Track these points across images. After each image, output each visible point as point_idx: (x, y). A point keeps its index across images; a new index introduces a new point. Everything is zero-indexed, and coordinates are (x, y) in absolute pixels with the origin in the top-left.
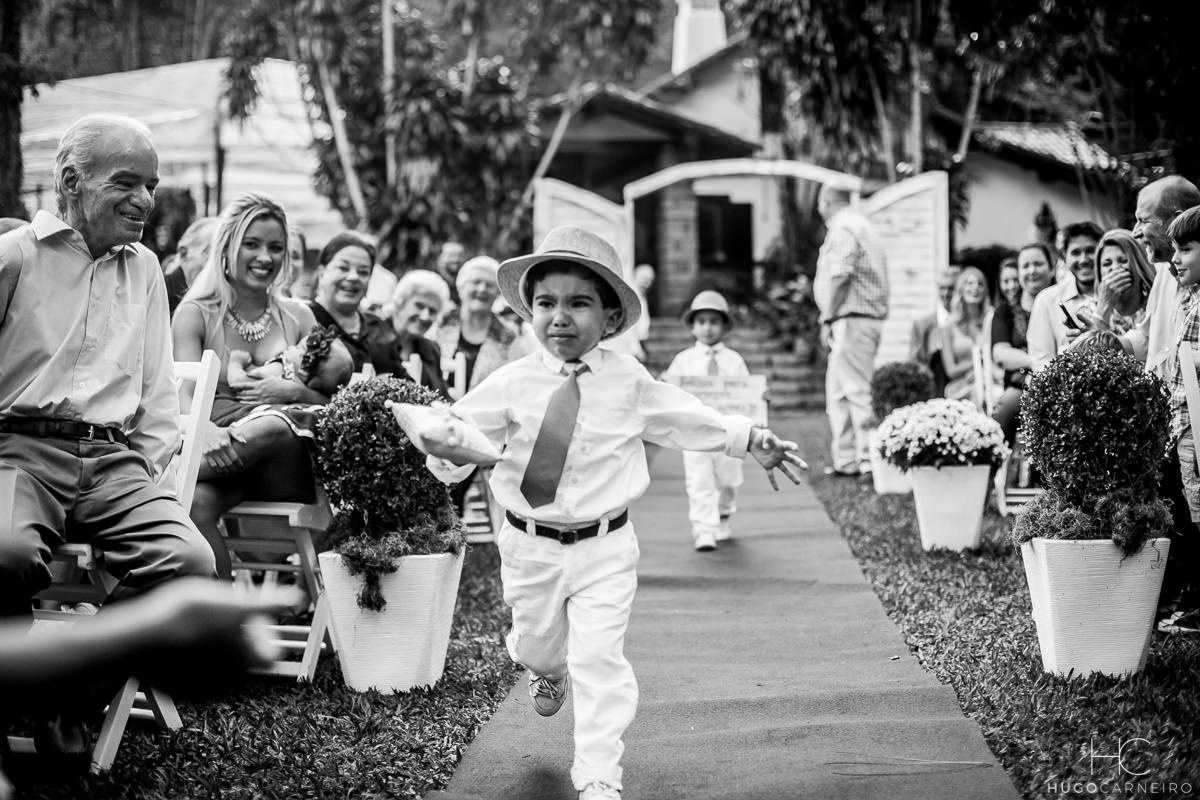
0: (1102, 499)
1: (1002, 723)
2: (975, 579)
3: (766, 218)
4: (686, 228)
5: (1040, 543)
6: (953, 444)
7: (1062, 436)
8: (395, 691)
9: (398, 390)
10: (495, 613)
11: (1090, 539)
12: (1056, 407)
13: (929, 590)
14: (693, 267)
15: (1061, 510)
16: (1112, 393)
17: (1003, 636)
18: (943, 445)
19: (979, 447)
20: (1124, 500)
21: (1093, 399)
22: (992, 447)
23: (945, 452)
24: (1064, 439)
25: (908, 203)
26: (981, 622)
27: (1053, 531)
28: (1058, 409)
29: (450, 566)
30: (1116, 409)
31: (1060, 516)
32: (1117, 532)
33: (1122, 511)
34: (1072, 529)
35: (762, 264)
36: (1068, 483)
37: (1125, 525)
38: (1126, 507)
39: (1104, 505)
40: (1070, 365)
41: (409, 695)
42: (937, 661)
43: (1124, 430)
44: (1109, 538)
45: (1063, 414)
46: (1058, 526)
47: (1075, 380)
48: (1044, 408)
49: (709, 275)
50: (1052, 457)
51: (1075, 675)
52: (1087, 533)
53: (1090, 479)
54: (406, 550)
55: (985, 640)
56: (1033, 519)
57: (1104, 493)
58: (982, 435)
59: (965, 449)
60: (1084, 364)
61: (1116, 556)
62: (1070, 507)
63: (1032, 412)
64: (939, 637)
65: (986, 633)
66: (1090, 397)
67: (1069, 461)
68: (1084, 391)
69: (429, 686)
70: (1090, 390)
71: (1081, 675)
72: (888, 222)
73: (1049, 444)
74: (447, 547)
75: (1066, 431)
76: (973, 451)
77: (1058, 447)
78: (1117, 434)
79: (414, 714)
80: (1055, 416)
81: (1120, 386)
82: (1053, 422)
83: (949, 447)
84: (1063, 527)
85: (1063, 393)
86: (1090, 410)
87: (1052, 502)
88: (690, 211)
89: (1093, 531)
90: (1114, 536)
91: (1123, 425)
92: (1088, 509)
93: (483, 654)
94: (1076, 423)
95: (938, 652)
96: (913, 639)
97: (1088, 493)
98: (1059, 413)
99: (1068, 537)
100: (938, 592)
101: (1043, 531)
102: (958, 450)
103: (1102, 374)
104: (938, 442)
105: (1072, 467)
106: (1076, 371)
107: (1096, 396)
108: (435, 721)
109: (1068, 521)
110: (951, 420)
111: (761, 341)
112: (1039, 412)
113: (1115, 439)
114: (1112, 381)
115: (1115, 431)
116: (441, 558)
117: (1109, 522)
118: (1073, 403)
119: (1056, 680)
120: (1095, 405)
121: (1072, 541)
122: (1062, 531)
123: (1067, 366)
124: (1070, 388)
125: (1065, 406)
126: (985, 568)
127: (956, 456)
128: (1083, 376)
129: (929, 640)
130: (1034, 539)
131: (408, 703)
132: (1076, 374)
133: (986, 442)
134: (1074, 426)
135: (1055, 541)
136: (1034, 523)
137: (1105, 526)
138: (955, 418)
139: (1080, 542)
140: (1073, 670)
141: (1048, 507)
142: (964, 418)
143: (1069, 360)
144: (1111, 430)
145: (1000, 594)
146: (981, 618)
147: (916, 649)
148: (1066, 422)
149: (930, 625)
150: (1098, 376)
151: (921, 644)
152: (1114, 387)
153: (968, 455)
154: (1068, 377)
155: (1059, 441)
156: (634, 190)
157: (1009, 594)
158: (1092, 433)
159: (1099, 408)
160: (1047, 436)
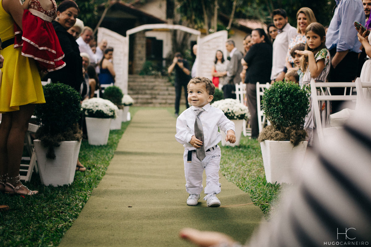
0: (287, 128)
1: (257, 198)
2: (239, 155)
3: (167, 45)
4: (142, 47)
5: (267, 142)
6: (233, 113)
7: (275, 108)
8: (58, 186)
9: (61, 87)
10: (88, 162)
11: (283, 140)
12: (274, 99)
13: (226, 158)
14: (144, 59)
15: (274, 131)
16: (292, 95)
17: (251, 172)
18: (230, 113)
19: (241, 114)
20: (294, 129)
21: (285, 97)
22: (245, 114)
23: (230, 115)
24: (276, 109)
25: (215, 40)
26: (244, 168)
27: (271, 138)
28: (274, 100)
29: (77, 145)
30: (293, 100)
31: (274, 133)
32: (292, 139)
33: (293, 132)
34: (278, 138)
35: (166, 59)
36: (277, 123)
37: (294, 136)
38: (295, 131)
39: (288, 130)
40: (279, 86)
41: (63, 187)
42: (232, 179)
43: (295, 107)
44: (289, 140)
45: (276, 101)
46: (273, 136)
47: (280, 90)
48: (270, 99)
49: (149, 62)
50: (272, 114)
51: (277, 184)
52: (282, 138)
53: (284, 122)
54: (63, 139)
55: (246, 173)
56: (265, 134)
57: (288, 126)
58: (242, 110)
59: (236, 114)
60: (283, 85)
61: (291, 146)
62: (277, 130)
63: (266, 100)
64: (231, 172)
65: (245, 171)
66: (285, 96)
67: (278, 116)
68: (283, 94)
69: (69, 184)
70: (284, 94)
71: (279, 184)
72: (209, 46)
73: (271, 110)
74: (76, 139)
75: (277, 107)
76: (239, 115)
77: (274, 111)
78: (293, 108)
79: (66, 193)
80: (273, 102)
81: (294, 93)
82: (273, 103)
83: (231, 114)
84: (275, 137)
85: (276, 94)
86: (285, 100)
87: (271, 129)
88: (144, 42)
89: (284, 138)
90: (291, 140)
91: (295, 105)
92: (283, 131)
93: (86, 174)
94: (280, 104)
95: (232, 177)
96: (223, 172)
97: (283, 126)
98: (275, 101)
99: (276, 140)
100: (229, 159)
101: (268, 138)
102: (234, 115)
103: (289, 89)
104: (228, 112)
105: (278, 118)
106: (281, 87)
107: (287, 96)
108: (73, 195)
109: (276, 135)
110: (232, 105)
111: (165, 83)
112: (268, 100)
113: (292, 109)
114: (292, 91)
115: (292, 107)
116: (74, 142)
117: (289, 136)
118: (279, 98)
119: (272, 185)
120: (286, 99)
121: (278, 141)
122: (275, 138)
123: (277, 86)
124: (278, 93)
125: (277, 98)
126: (242, 152)
127: (233, 117)
128: (283, 89)
129: (228, 173)
130: (265, 141)
131: (63, 190)
132: (280, 89)
133: (243, 113)
134: (279, 105)
135: (272, 141)
136: (265, 135)
137: (288, 137)
138: (233, 105)
139: (280, 141)
140: (276, 182)
141: (270, 130)
142: (236, 105)
143: (278, 84)
144: (291, 106)
145: (248, 159)
146: (244, 166)
147: (225, 175)
148: (277, 104)
149: (228, 169)
150: (287, 89)
151: (226, 174)
152: (292, 93)
153: (237, 116)
154: (278, 90)
155: (275, 109)
156: (129, 32)
157: (251, 159)
158: (285, 107)
159: (287, 99)
160: (270, 108)
